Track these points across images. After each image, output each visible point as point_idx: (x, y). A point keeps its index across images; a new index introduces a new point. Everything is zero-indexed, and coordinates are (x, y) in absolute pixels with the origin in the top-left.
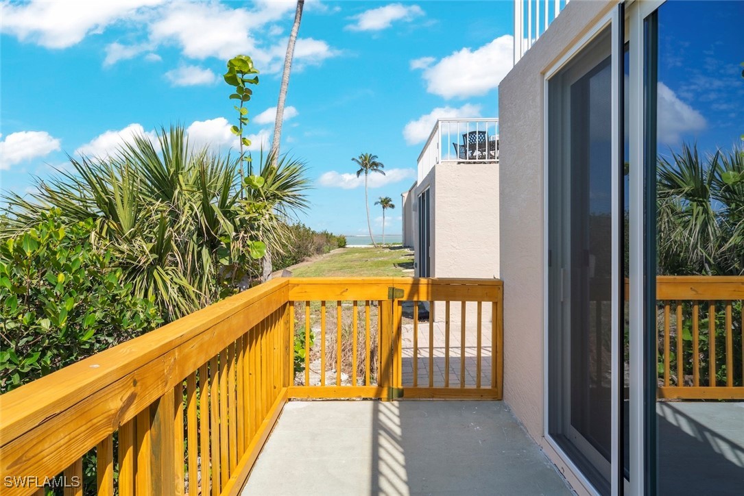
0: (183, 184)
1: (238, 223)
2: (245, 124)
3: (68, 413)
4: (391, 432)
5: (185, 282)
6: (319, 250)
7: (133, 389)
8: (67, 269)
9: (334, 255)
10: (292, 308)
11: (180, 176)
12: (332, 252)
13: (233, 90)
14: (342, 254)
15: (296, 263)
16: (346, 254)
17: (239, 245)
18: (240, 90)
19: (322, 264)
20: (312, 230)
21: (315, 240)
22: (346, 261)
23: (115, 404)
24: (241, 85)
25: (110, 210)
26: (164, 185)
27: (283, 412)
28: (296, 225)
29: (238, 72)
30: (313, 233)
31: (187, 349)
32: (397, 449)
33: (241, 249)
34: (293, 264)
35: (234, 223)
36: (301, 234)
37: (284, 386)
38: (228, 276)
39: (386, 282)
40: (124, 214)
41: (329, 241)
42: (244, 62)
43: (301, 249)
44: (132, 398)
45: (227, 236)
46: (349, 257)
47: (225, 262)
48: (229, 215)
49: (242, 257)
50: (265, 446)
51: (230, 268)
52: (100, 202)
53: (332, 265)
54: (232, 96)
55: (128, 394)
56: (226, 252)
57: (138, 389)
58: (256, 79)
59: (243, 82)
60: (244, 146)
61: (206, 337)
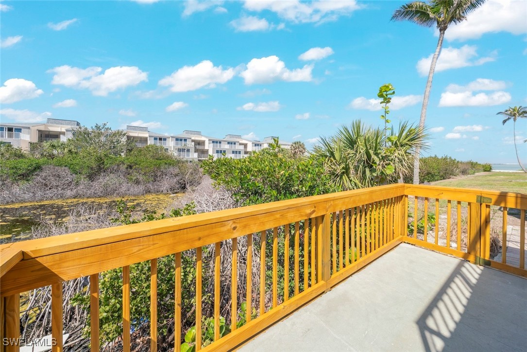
0: (360, 142)
1: (381, 158)
2: (388, 113)
3: (294, 209)
4: (468, 280)
5: (357, 182)
6: (464, 172)
7: (314, 209)
8: (311, 173)
9: (479, 176)
10: (406, 198)
11: (359, 139)
12: (477, 174)
13: (381, 100)
14: (486, 176)
15: (444, 179)
16: (490, 176)
17: (380, 167)
18: (385, 99)
19: (465, 181)
20: (457, 160)
21: (460, 165)
22: (488, 181)
23: (308, 211)
24: (386, 97)
25: (332, 154)
26: (352, 143)
27: (399, 246)
28: (444, 157)
29: (384, 92)
30: (458, 162)
31: (337, 202)
32: (468, 290)
33: (381, 169)
34: (441, 179)
35: (379, 158)
36: (448, 163)
37: (401, 235)
38: (376, 181)
39: (475, 192)
40: (337, 155)
41: (474, 167)
42: (387, 87)
43: (447, 171)
44: (314, 211)
45: (375, 163)
46: (493, 178)
47: (375, 174)
48: (377, 154)
49: (382, 173)
50: (384, 256)
51: (377, 177)
52: (329, 151)
53: (473, 182)
54: (381, 103)
55: (313, 210)
56: (375, 171)
57: (316, 209)
58: (394, 92)
59: (387, 95)
60: (387, 123)
61: (347, 200)
